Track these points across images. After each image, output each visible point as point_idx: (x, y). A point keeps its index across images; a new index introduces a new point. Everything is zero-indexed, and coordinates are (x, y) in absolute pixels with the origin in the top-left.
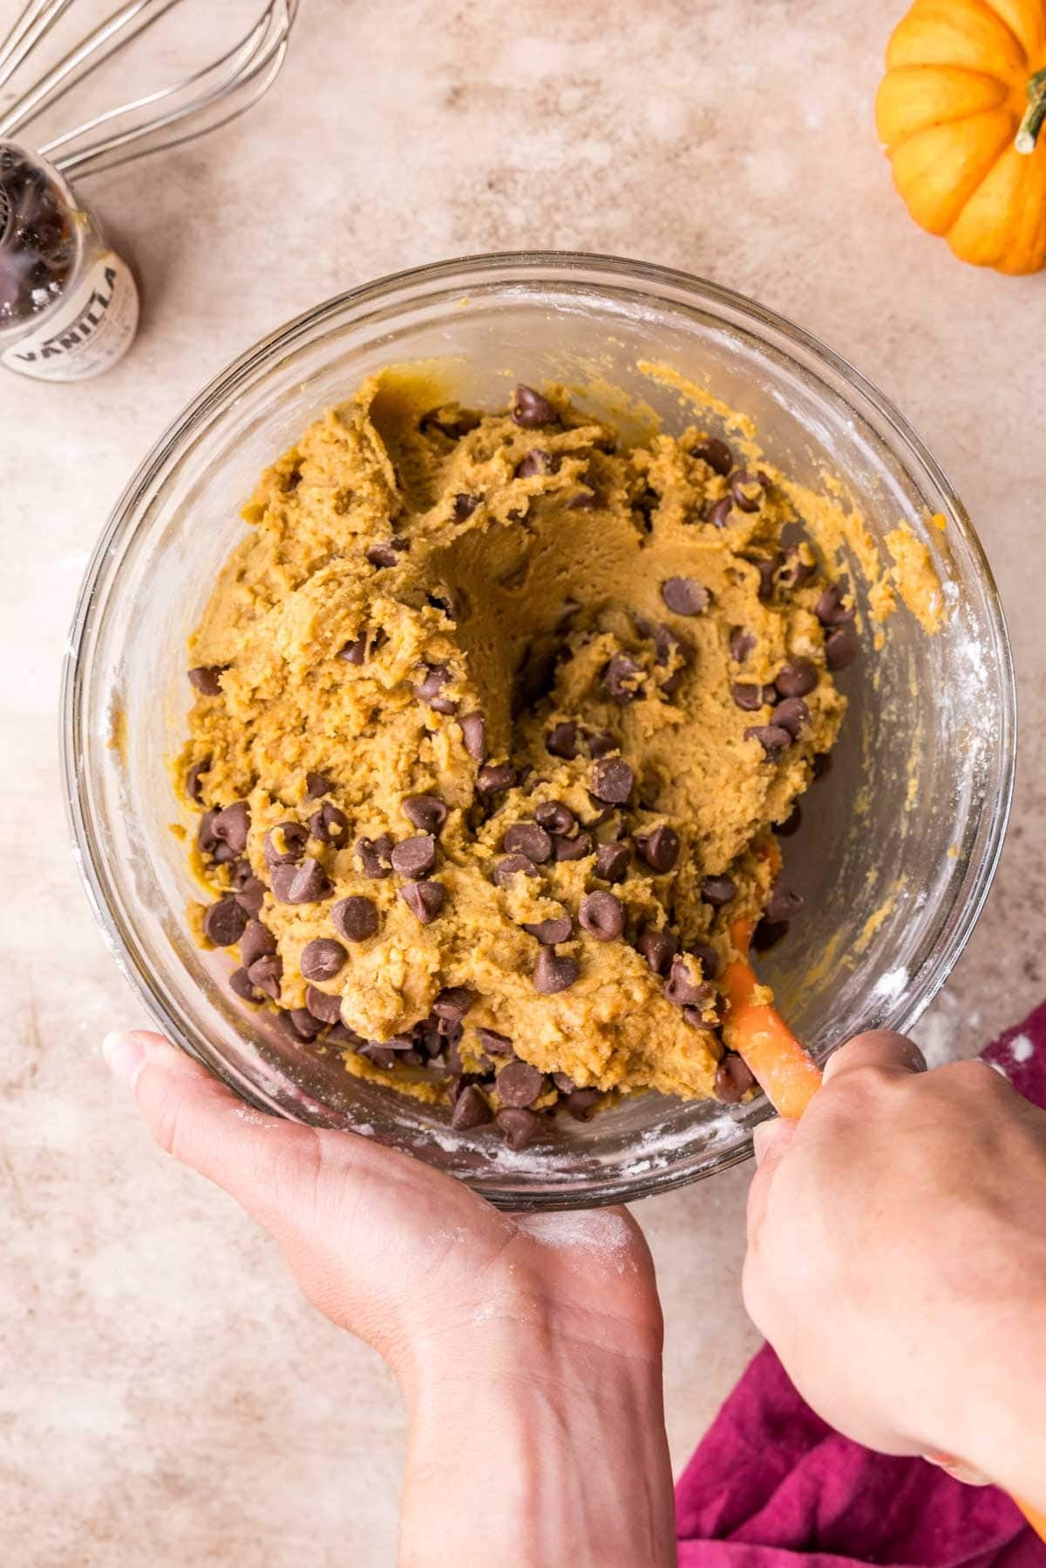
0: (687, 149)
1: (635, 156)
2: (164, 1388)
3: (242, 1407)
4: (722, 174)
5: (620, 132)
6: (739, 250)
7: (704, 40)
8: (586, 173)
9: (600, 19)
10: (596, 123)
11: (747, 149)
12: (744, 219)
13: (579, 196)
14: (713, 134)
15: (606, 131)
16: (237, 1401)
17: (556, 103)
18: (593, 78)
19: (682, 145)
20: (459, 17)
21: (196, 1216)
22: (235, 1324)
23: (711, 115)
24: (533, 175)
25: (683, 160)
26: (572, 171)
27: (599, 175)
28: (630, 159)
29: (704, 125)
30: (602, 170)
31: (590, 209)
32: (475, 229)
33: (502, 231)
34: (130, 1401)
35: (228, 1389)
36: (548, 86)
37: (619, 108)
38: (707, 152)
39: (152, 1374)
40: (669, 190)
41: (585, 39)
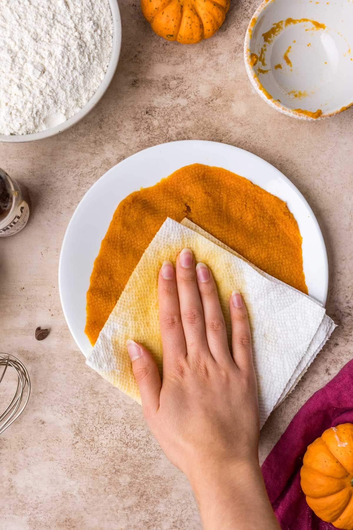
0: (212, 100)
1: (195, 103)
2: (41, 518)
3: (68, 523)
4: (224, 109)
5: (190, 95)
6: (230, 135)
7: (217, 64)
8: (179, 109)
9: (182, 57)
10: (182, 92)
11: (232, 101)
12: (231, 124)
13: (177, 116)
14: (221, 96)
15: (185, 95)
16: (66, 521)
17: (169, 85)
18: (181, 77)
19: (211, 100)
20: (136, 56)
21: (51, 459)
22: (65, 495)
23: (220, 89)
24: (161, 109)
25: (211, 104)
26: (174, 107)
27: (183, 109)
28: (193, 104)
29: (218, 93)
30: (184, 107)
31: (180, 120)
32: (142, 127)
33: (151, 128)
34: (29, 522)
35: (63, 517)
36: (166, 79)
37: (189, 87)
38: (219, 102)
39: (37, 513)
40: (206, 114)
41: (178, 64)
